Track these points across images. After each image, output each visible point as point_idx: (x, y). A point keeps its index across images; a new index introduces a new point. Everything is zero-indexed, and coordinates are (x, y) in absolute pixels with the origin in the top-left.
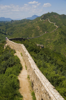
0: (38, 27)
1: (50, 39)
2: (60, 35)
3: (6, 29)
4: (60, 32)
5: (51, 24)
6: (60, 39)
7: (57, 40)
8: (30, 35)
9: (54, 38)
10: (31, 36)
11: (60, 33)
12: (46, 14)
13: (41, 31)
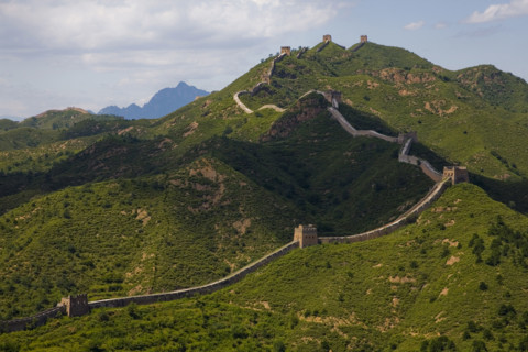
0: (210, 173)
1: (352, 320)
2: (486, 275)
4: (482, 231)
6: (484, 319)
7: (455, 336)
8: (104, 266)
9: (403, 311)
10: (115, 283)
11: (477, 245)
12: (303, 52)
13: (242, 226)
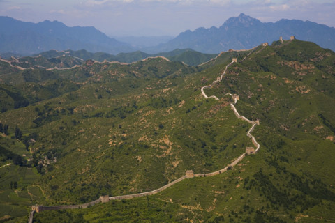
0: (168, 141)
1: (198, 207)
3: (38, 123)
5: (240, 122)
10: (126, 186)
13: (175, 164)
